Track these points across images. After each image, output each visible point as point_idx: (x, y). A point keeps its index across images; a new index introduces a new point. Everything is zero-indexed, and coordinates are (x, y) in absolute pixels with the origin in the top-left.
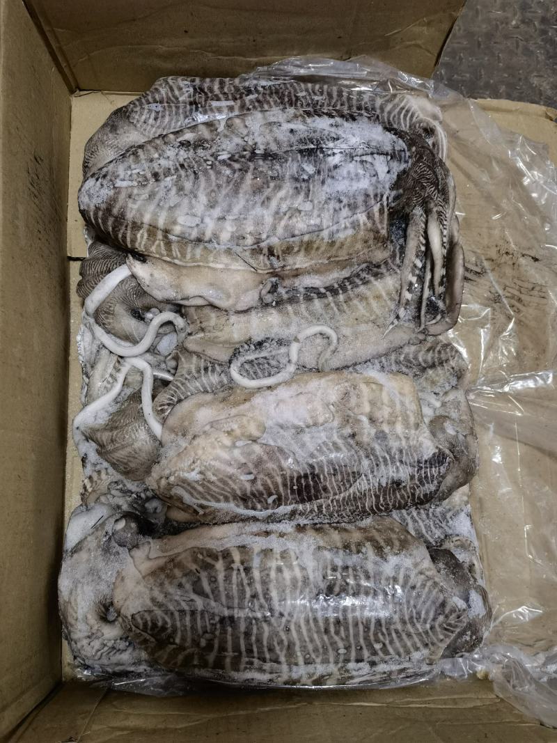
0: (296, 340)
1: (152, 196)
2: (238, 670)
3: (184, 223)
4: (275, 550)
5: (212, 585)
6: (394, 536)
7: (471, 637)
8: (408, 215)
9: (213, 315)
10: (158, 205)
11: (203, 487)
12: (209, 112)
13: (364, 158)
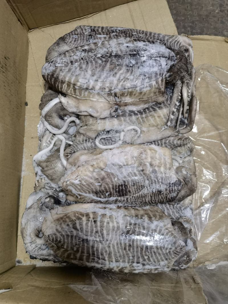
0: (123, 131)
1: (70, 70)
2: (88, 262)
3: (82, 82)
4: (107, 215)
5: (80, 226)
6: (157, 214)
7: (187, 258)
8: (174, 84)
9: (91, 119)
10: (72, 74)
11: (80, 187)
12: (96, 39)
13: (156, 58)
